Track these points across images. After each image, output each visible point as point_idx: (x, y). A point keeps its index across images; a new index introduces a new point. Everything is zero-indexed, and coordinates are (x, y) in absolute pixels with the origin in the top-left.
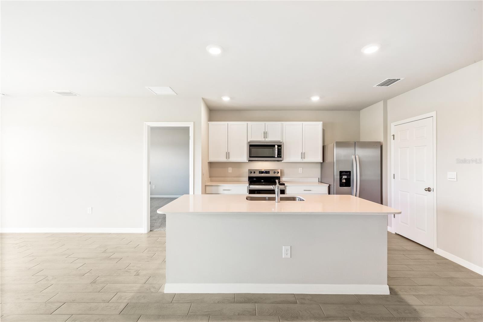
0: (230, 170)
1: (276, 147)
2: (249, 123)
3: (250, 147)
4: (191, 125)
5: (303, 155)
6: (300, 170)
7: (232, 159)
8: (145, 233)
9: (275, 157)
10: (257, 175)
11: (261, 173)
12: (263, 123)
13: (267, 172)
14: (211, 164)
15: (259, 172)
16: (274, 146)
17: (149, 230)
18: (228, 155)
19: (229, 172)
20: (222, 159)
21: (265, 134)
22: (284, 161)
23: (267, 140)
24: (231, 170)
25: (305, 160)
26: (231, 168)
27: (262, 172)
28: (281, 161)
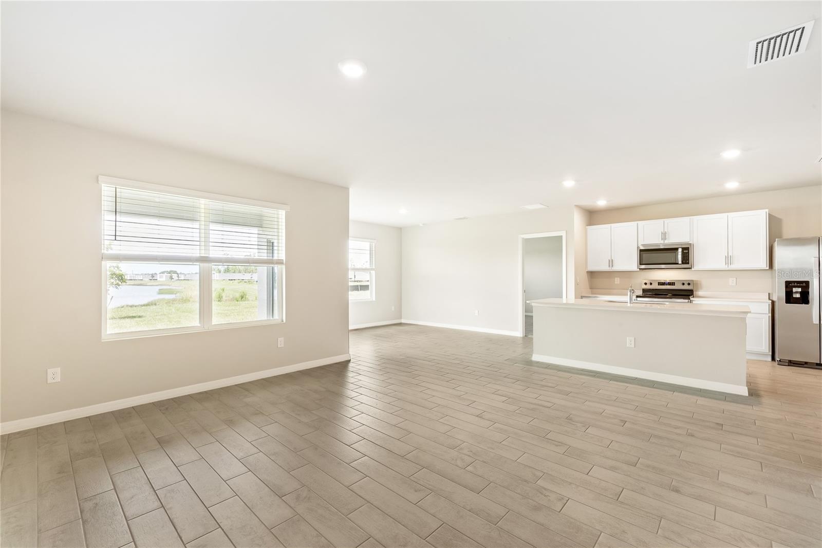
0: (617, 281)
1: (680, 250)
2: (640, 222)
3: (641, 252)
4: (563, 234)
5: (729, 259)
6: (732, 281)
7: (617, 267)
8: (520, 337)
9: (678, 264)
10: (655, 286)
11: (661, 285)
12: (661, 221)
13: (672, 284)
14: (592, 274)
15: (659, 283)
16: (677, 249)
17: (524, 335)
18: (611, 263)
19: (616, 283)
20: (604, 267)
21: (664, 235)
22: (695, 268)
23: (666, 242)
24: (619, 281)
25: (733, 267)
26: (618, 278)
27: (663, 284)
28: (691, 268)
